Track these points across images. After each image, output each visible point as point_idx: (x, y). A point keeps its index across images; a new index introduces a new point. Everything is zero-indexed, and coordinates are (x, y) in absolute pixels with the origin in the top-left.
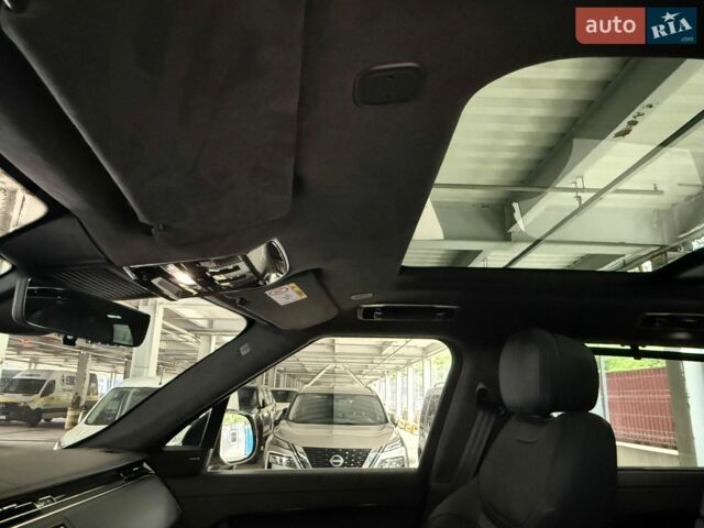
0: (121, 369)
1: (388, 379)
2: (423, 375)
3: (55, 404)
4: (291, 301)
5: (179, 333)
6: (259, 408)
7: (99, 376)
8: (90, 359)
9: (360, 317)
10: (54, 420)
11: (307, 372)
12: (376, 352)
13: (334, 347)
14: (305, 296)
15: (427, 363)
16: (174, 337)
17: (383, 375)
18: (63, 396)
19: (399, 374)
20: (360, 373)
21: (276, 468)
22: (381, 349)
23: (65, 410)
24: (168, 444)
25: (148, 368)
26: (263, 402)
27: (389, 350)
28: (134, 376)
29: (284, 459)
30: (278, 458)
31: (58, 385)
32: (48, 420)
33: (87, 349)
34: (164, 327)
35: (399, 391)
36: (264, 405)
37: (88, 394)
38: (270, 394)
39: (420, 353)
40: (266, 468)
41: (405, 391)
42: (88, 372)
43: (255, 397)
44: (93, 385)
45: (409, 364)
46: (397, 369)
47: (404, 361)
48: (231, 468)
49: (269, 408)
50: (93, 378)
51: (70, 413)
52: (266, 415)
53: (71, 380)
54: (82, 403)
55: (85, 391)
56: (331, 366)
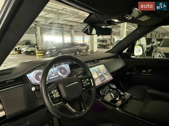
0: (119, 36)
3: (108, 44)
4: (146, 19)
6: (152, 43)
7: (115, 38)
8: (113, 35)
10: (108, 47)
14: (150, 18)
16: (130, 28)
18: (109, 42)
21: (155, 57)
23: (109, 45)
24: (123, 52)
25: (124, 36)
26: (153, 42)
28: (121, 38)
29: (158, 55)
30: (156, 55)
31: (108, 40)
32: (107, 47)
34: (127, 26)
36: (154, 42)
37: (113, 42)
38: (156, 40)
40: (152, 57)
42: (113, 37)
43: (151, 41)
44: (114, 40)
48: (137, 57)
49: (155, 43)
50: (114, 39)
51: (110, 46)
52: (154, 45)
53: (110, 39)
54: (112, 44)
55: (112, 41)
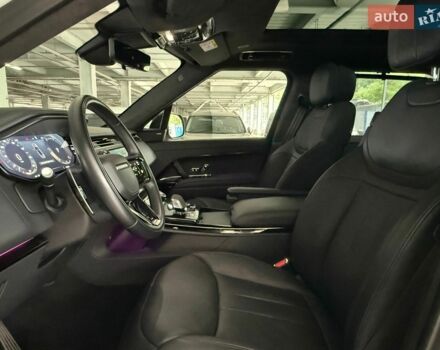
1: (245, 109)
2: (268, 107)
5: (106, 79)
9: (241, 59)
11: (191, 105)
12: (237, 90)
13: (209, 88)
14: (215, 47)
15: (271, 97)
16: (103, 82)
17: (241, 106)
19: (252, 106)
20: (226, 105)
22: (241, 88)
27: (246, 89)
33: (45, 92)
35: (252, 117)
39: (267, 91)
41: (256, 117)
45: (259, 98)
46: (251, 102)
47: (256, 97)
56: (207, 101)
